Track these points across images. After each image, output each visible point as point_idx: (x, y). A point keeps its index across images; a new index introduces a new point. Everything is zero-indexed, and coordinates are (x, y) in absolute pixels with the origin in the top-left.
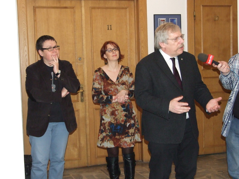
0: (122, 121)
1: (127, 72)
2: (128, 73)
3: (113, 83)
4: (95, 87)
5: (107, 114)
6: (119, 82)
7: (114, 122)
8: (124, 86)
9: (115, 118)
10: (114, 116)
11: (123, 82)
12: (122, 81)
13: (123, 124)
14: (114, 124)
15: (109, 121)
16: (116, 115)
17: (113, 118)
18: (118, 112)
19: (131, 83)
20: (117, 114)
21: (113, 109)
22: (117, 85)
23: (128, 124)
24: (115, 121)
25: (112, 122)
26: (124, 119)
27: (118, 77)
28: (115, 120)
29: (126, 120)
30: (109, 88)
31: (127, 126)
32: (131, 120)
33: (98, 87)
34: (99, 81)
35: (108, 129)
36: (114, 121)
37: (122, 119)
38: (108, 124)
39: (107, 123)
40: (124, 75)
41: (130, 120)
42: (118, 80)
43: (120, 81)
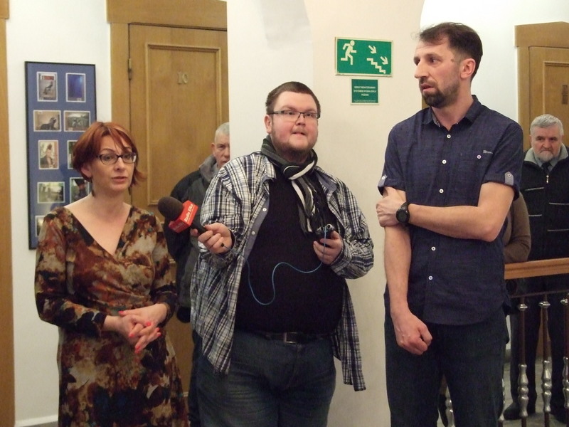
0: (134, 379)
1: (148, 226)
2: (154, 232)
3: (107, 255)
4: (45, 267)
5: (86, 361)
6: (124, 254)
7: (107, 387)
8: (143, 267)
9: (113, 371)
10: (108, 365)
11: (138, 255)
12: (136, 252)
13: (136, 388)
14: (106, 391)
15: (89, 383)
16: (114, 362)
17: (105, 370)
18: (120, 350)
19: (161, 263)
20: (118, 357)
21: (106, 340)
22: (120, 263)
23: (151, 389)
24: (112, 383)
25: (102, 384)
26: (141, 372)
27: (121, 240)
28: (110, 379)
29: (144, 375)
30: (95, 268)
31: (148, 395)
32: (162, 376)
33: (56, 270)
34: (59, 247)
35: (87, 409)
36: (109, 383)
37: (132, 373)
38: (89, 393)
39: (85, 392)
40: (140, 236)
41: (157, 375)
42: (123, 249)
43: (129, 253)
